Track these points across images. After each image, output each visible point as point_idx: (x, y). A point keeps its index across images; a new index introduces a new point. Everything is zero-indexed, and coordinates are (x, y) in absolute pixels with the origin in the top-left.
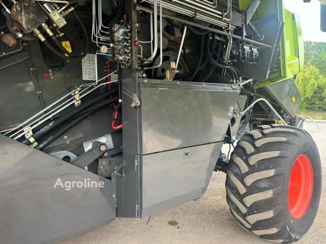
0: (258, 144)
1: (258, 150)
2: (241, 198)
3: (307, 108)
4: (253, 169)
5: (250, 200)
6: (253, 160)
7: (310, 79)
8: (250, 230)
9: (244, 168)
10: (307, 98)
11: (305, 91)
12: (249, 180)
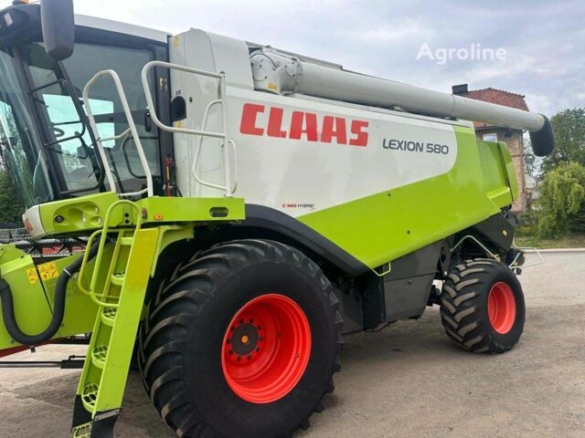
0: (463, 274)
1: (462, 279)
2: (452, 316)
3: (574, 231)
4: (459, 293)
5: (459, 317)
6: (459, 287)
7: (571, 184)
8: (462, 343)
9: (453, 293)
10: (571, 214)
11: (566, 204)
12: (457, 302)
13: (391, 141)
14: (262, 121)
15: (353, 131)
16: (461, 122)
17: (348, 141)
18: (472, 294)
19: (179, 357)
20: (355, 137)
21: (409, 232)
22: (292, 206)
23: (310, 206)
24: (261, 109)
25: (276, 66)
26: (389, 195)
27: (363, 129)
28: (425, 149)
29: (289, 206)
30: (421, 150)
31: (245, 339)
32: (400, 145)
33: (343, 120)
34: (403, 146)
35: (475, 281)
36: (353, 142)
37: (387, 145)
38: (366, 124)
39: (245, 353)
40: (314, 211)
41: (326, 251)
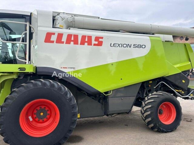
0: (149, 98)
4: (146, 105)
5: (145, 115)
6: (146, 102)
12: (144, 109)
13: (114, 44)
14: (54, 38)
15: (95, 40)
16: (156, 35)
17: (93, 44)
18: (150, 106)
19: (3, 117)
20: (97, 43)
21: (121, 79)
22: (65, 68)
23: (73, 68)
24: (54, 34)
25: (63, 19)
26: (112, 64)
27: (100, 40)
28: (132, 46)
29: (64, 68)
30: (130, 47)
31: (42, 114)
32: (119, 45)
33: (91, 37)
34: (120, 45)
35: (152, 100)
36: (95, 45)
37: (112, 45)
38: (102, 38)
39: (41, 119)
40: (75, 70)
41: (79, 85)
